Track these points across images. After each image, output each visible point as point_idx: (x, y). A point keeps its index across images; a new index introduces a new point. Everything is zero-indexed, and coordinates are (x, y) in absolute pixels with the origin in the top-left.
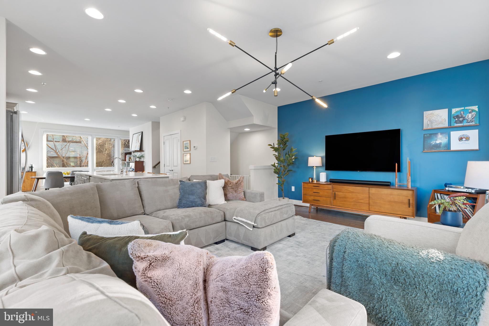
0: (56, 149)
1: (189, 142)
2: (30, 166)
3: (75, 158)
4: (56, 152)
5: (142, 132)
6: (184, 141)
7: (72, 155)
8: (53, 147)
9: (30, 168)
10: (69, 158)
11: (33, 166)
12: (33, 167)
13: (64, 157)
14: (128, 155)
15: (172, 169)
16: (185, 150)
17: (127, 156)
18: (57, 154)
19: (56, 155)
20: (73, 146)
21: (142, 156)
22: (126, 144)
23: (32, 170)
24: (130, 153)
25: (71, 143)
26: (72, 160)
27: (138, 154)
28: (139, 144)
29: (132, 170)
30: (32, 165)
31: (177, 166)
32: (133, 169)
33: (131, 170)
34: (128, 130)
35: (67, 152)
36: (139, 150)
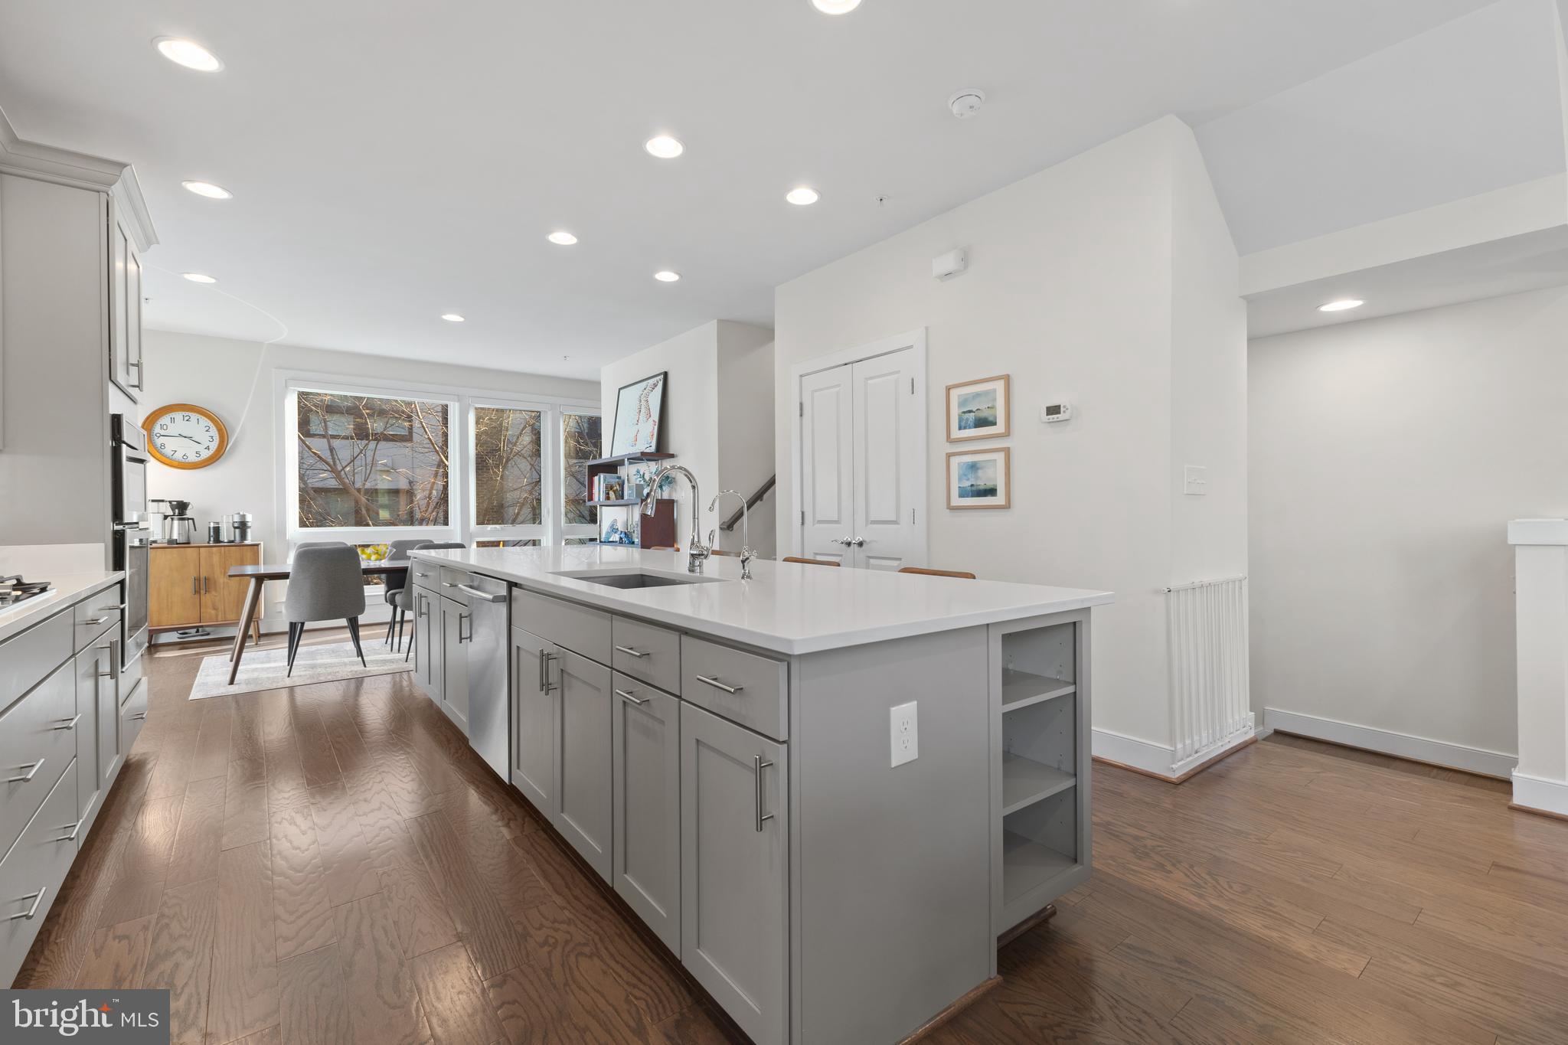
0: (333, 459)
1: (999, 386)
2: (237, 519)
3: (395, 492)
4: (333, 469)
5: (666, 374)
6: (950, 383)
7: (384, 482)
8: (326, 455)
9: (237, 531)
10: (373, 493)
11: (249, 518)
12: (249, 524)
13: (359, 490)
14: (602, 475)
15: (860, 538)
16: (956, 433)
17: (596, 479)
18: (337, 474)
19: (333, 483)
20: (386, 453)
21: (668, 480)
22: (589, 432)
23: (243, 536)
24: (611, 467)
25: (383, 444)
26: (383, 500)
27: (649, 469)
28: (649, 429)
29: (621, 538)
30: (244, 516)
31: (895, 522)
32: (623, 536)
33: (616, 537)
34: (593, 377)
35: (368, 471)
36: (653, 449)
